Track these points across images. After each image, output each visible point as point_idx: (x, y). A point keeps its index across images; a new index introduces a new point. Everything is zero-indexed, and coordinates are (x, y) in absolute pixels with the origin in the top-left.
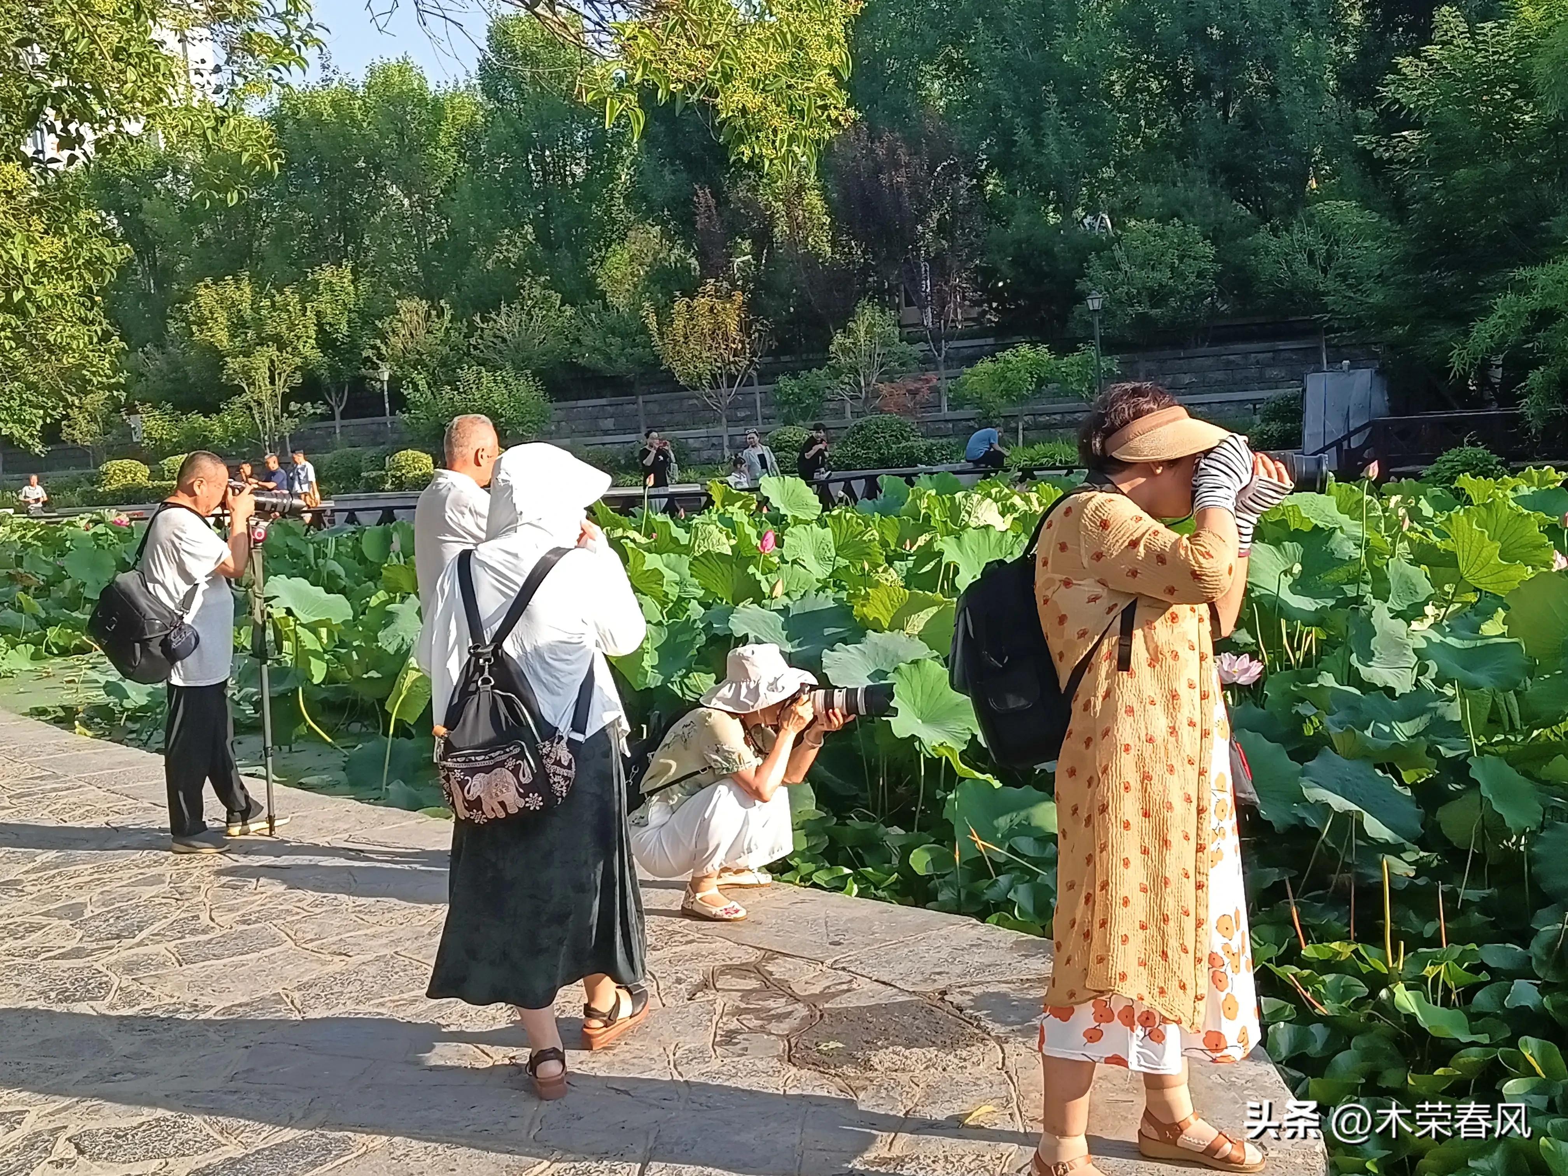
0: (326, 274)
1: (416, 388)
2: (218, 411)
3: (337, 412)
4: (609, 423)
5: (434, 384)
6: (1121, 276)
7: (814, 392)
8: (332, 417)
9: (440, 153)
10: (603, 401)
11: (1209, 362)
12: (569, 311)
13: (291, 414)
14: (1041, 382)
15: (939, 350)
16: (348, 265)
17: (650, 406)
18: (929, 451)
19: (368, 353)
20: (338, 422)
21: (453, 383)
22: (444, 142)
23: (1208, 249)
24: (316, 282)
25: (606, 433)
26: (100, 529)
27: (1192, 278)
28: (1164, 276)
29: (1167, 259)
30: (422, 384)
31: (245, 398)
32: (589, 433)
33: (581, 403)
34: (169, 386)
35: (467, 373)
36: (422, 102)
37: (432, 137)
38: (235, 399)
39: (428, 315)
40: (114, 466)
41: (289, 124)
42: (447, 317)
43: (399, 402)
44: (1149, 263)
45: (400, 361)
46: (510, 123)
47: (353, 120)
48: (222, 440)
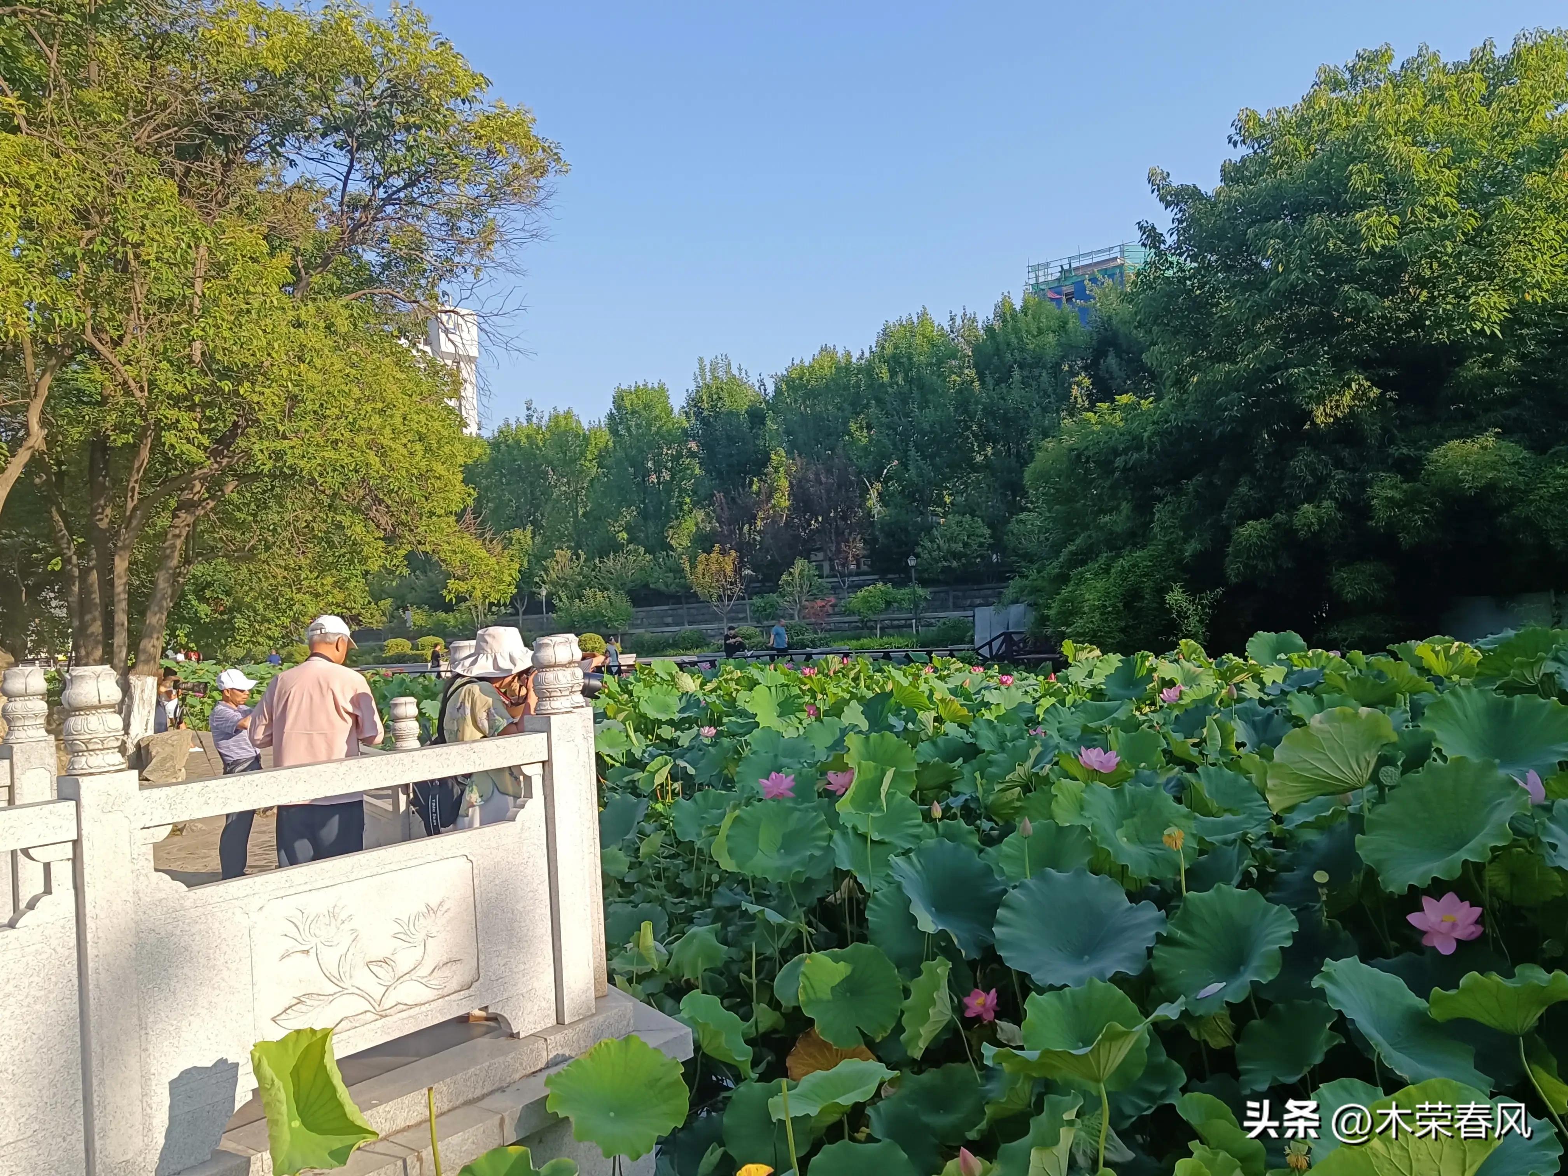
0: (517, 533)
1: (561, 600)
2: (453, 611)
3: (521, 612)
4: (669, 620)
5: (571, 598)
6: (935, 546)
7: (772, 606)
8: (517, 614)
9: (587, 464)
10: (666, 607)
11: (989, 592)
12: (648, 557)
13: (493, 613)
14: (888, 603)
15: (844, 583)
16: (530, 528)
17: (692, 611)
18: (812, 641)
19: (537, 579)
20: (521, 617)
21: (580, 598)
22: (590, 457)
23: (987, 532)
24: (511, 539)
25: (668, 625)
26: (377, 678)
27: (975, 547)
28: (958, 547)
29: (961, 537)
30: (564, 598)
31: (468, 603)
32: (657, 626)
33: (656, 608)
34: (428, 595)
35: (588, 592)
36: (577, 435)
37: (583, 454)
38: (462, 604)
39: (571, 560)
40: (391, 642)
41: (503, 446)
42: (582, 559)
43: (551, 607)
44: (952, 539)
45: (554, 584)
46: (625, 449)
47: (537, 446)
48: (454, 627)
